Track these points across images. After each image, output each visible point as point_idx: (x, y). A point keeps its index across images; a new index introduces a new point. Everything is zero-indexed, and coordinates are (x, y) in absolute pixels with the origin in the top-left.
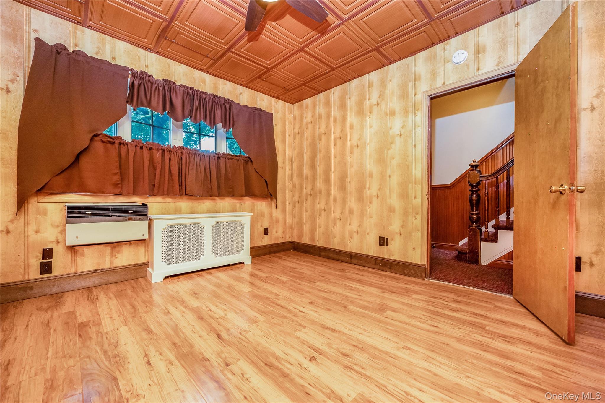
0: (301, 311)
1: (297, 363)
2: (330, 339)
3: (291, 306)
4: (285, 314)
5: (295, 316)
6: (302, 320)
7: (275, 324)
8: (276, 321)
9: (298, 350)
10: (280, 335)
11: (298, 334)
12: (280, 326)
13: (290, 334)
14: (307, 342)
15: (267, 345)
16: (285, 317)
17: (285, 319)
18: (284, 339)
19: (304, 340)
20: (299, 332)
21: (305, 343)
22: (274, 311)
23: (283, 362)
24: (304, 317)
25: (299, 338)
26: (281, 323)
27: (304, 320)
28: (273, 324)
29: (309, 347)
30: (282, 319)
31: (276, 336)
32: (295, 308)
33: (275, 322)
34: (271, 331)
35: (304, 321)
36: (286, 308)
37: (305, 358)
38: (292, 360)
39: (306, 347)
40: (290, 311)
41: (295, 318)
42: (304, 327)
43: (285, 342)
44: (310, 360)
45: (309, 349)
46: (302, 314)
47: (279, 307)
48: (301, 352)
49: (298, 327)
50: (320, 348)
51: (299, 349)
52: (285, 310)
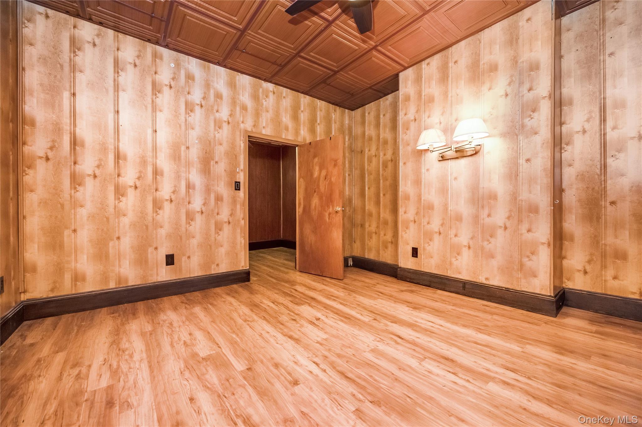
0: (317, 364)
1: (329, 318)
2: (299, 330)
3: (331, 377)
4: (339, 361)
5: (326, 357)
6: (318, 350)
7: (350, 347)
8: (350, 352)
9: (327, 324)
10: (342, 336)
11: (325, 336)
12: (344, 345)
13: (333, 336)
14: (319, 329)
15: (352, 329)
16: (339, 356)
17: (339, 354)
18: (338, 332)
19: (321, 330)
20: (324, 338)
21: (321, 329)
22: (356, 367)
23: (338, 319)
24: (315, 355)
25: (325, 333)
26: (343, 348)
27: (316, 351)
28: (351, 347)
29: (318, 326)
30: (342, 353)
31: (347, 335)
32: (325, 371)
33: (350, 349)
34: (352, 340)
35: (316, 349)
36: (338, 371)
37: (322, 320)
38: (332, 319)
39: (320, 326)
40: (333, 365)
41: (326, 353)
42: (318, 342)
43: (337, 330)
44: (320, 319)
45: (318, 325)
46: (316, 360)
47: (350, 375)
48: (325, 323)
49: (324, 342)
50: (310, 325)
51: (325, 325)
52: (339, 368)
